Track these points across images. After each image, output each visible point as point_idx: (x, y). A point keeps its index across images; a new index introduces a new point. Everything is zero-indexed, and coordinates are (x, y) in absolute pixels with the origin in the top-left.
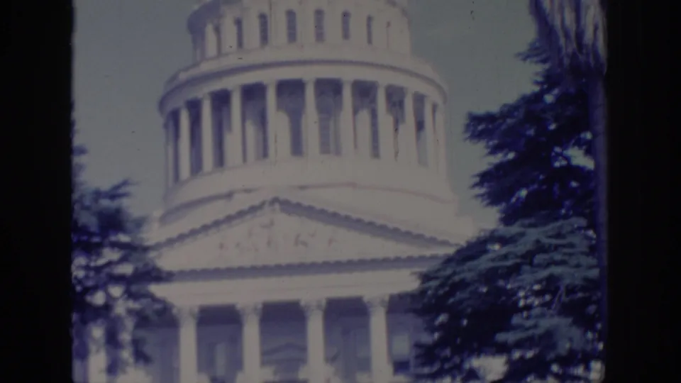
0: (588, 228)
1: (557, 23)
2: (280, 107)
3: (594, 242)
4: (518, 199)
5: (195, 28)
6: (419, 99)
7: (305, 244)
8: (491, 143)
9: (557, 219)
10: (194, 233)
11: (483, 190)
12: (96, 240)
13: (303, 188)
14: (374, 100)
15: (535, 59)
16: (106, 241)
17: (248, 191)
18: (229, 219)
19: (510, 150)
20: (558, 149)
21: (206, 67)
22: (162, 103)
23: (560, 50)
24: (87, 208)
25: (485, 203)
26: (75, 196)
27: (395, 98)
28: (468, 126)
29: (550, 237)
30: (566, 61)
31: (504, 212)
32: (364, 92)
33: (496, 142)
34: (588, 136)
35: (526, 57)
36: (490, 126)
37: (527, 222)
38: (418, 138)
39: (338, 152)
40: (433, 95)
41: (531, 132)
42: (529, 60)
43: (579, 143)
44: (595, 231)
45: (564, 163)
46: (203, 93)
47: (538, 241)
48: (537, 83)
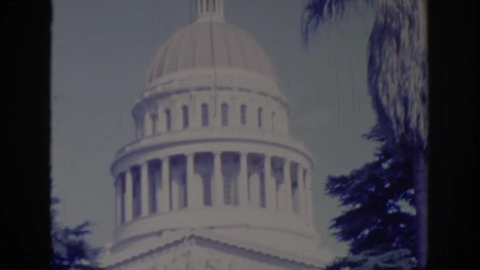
0: (411, 256)
1: (392, 114)
2: (196, 170)
3: (415, 266)
4: (363, 236)
5: (137, 115)
6: (294, 166)
7: (212, 267)
8: (344, 197)
9: (389, 250)
10: (134, 259)
11: (338, 230)
12: (66, 263)
13: (211, 228)
14: (262, 166)
15: (376, 138)
16: (72, 265)
17: (173, 230)
18: (159, 249)
19: (358, 202)
20: (391, 201)
21: (144, 143)
22: (113, 167)
23: (393, 132)
24: (60, 241)
25: (340, 238)
26: (52, 233)
27: (277, 166)
28: (328, 185)
29: (384, 262)
30: (398, 140)
31: (353, 245)
32: (256, 161)
33: (348, 196)
34: (412, 192)
35: (369, 137)
36: (344, 185)
37: (368, 252)
38: (293, 192)
39: (236, 203)
40: (304, 163)
41: (373, 189)
42: (372, 139)
43: (406, 197)
44: (417, 259)
45: (395, 211)
46: (142, 161)
47: (376, 266)
48: (377, 155)
